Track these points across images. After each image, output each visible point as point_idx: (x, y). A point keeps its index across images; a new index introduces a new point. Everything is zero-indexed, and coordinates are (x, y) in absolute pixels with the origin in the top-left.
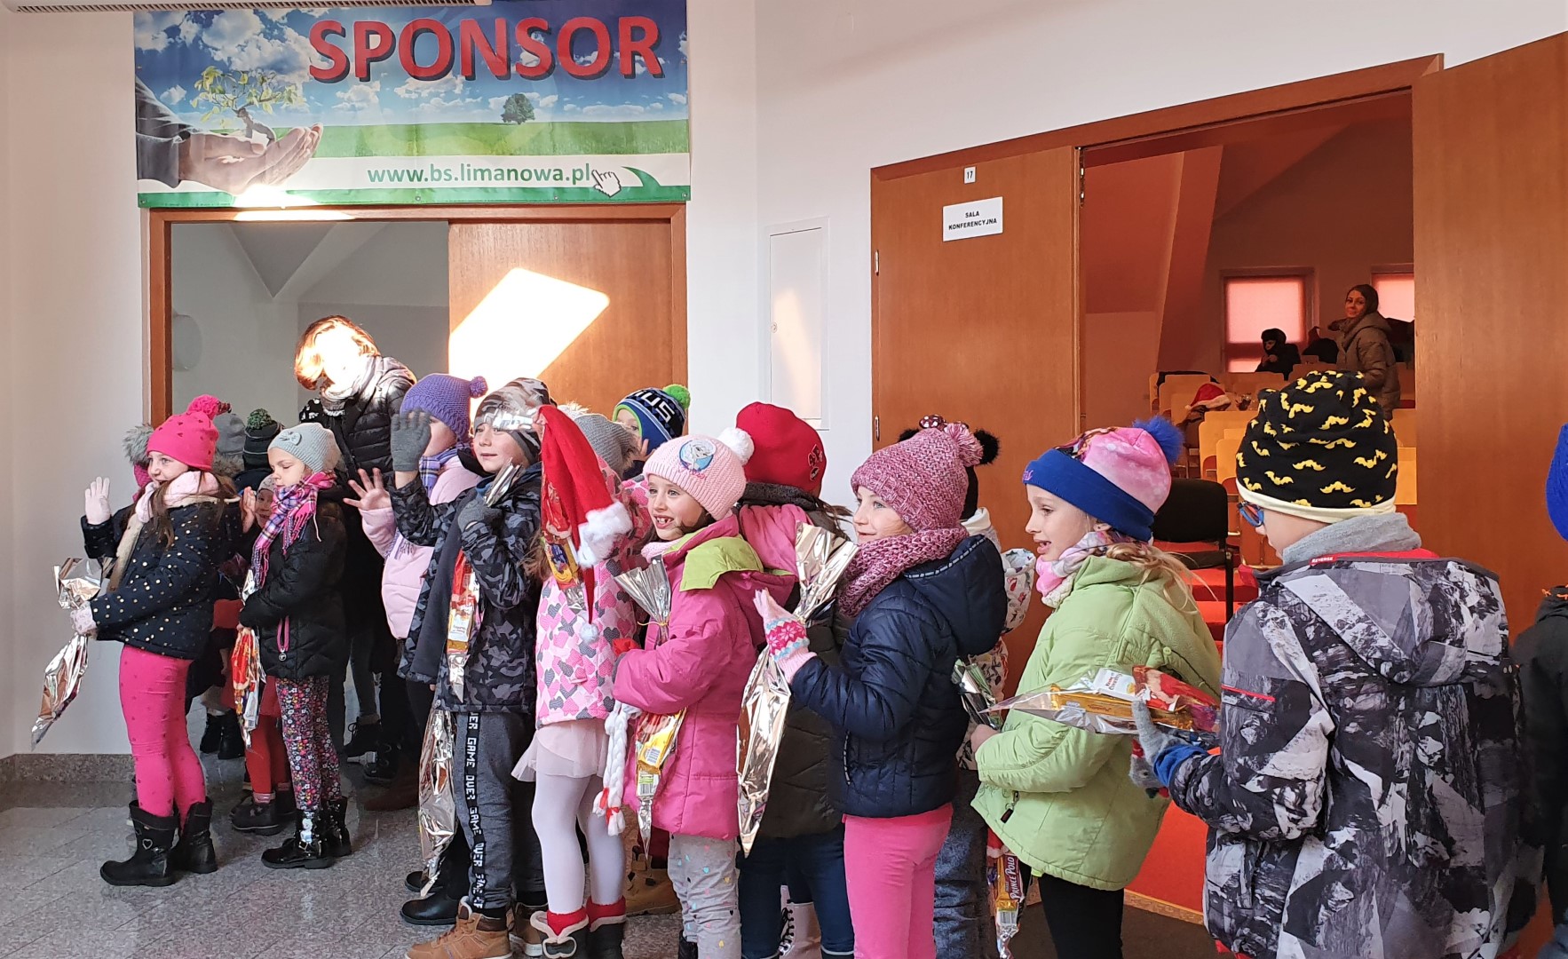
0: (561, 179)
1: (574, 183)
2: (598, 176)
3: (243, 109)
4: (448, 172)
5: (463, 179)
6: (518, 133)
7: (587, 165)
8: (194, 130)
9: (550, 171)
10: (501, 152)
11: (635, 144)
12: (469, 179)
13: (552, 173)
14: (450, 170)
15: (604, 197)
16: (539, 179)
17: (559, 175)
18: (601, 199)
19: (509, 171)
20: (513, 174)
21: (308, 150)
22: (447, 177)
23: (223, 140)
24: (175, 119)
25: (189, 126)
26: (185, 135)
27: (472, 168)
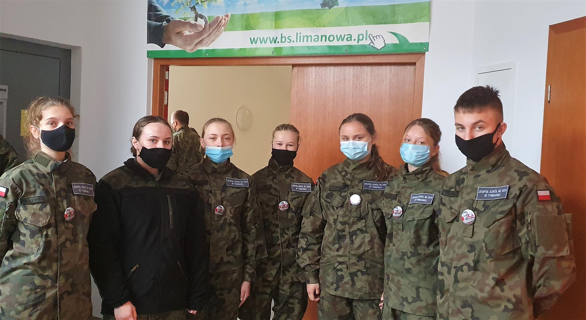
0: (351, 40)
1: (358, 42)
2: (372, 38)
3: (194, 7)
4: (289, 38)
5: (297, 42)
6: (329, 14)
7: (367, 31)
8: (172, 18)
9: (345, 35)
10: (318, 25)
11: (396, 18)
12: (300, 41)
13: (346, 37)
14: (291, 37)
15: (375, 50)
16: (338, 40)
17: (350, 38)
18: (373, 51)
19: (322, 36)
20: (324, 38)
21: (223, 27)
22: (289, 41)
23: (184, 24)
24: (164, 13)
25: (170, 16)
26: (168, 21)
27: (302, 35)
